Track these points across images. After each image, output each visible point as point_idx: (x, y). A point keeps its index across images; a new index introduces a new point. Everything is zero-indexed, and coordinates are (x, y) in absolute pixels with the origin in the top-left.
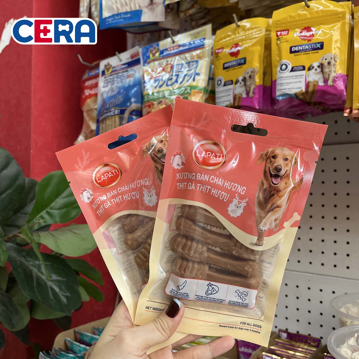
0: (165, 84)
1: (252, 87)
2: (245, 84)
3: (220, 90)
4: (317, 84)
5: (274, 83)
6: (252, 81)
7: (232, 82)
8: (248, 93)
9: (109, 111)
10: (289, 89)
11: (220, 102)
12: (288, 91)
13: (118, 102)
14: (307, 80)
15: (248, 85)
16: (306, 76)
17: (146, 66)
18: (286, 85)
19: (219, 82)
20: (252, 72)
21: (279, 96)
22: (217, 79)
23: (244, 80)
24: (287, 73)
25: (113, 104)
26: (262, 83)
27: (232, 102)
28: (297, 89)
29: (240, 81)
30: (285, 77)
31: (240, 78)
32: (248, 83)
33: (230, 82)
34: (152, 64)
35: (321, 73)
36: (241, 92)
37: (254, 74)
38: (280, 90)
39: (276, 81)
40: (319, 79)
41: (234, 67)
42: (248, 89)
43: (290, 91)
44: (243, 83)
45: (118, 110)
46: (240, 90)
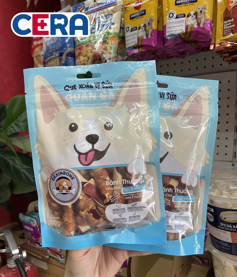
1: (150, 31)
2: (145, 29)
3: (128, 35)
4: (193, 26)
5: (164, 27)
6: (150, 27)
8: (147, 36)
9: (52, 54)
10: (174, 31)
11: (129, 44)
12: (174, 32)
13: (58, 47)
14: (187, 24)
15: (147, 30)
16: (186, 21)
18: (173, 28)
19: (128, 29)
20: (150, 20)
21: (168, 36)
22: (126, 27)
23: (145, 26)
24: (173, 20)
25: (54, 49)
26: (156, 28)
27: (137, 42)
28: (180, 31)
29: (142, 27)
30: (172, 22)
31: (142, 25)
32: (147, 28)
33: (135, 29)
35: (196, 19)
36: (143, 35)
37: (151, 21)
38: (169, 32)
39: (166, 25)
40: (194, 23)
41: (137, 17)
42: (147, 32)
43: (176, 32)
44: (144, 28)
45: (58, 53)
46: (141, 33)
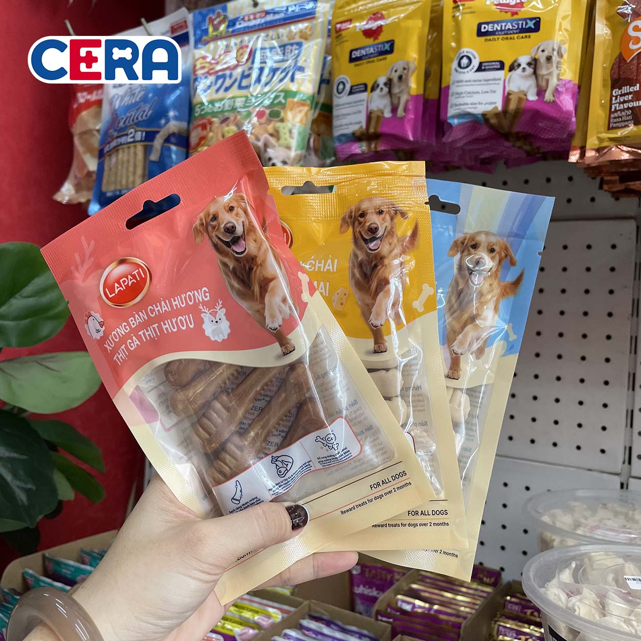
0: (237, 84)
1: (404, 99)
2: (390, 92)
3: (341, 101)
6: (403, 87)
7: (364, 88)
11: (341, 125)
14: (507, 89)
15: (396, 94)
17: (199, 48)
20: (405, 69)
22: (337, 79)
23: (389, 83)
29: (381, 85)
31: (382, 80)
32: (396, 90)
34: (212, 46)
36: (381, 107)
37: (408, 72)
40: (529, 88)
41: (370, 58)
42: (396, 101)
44: (386, 89)
46: (379, 102)
